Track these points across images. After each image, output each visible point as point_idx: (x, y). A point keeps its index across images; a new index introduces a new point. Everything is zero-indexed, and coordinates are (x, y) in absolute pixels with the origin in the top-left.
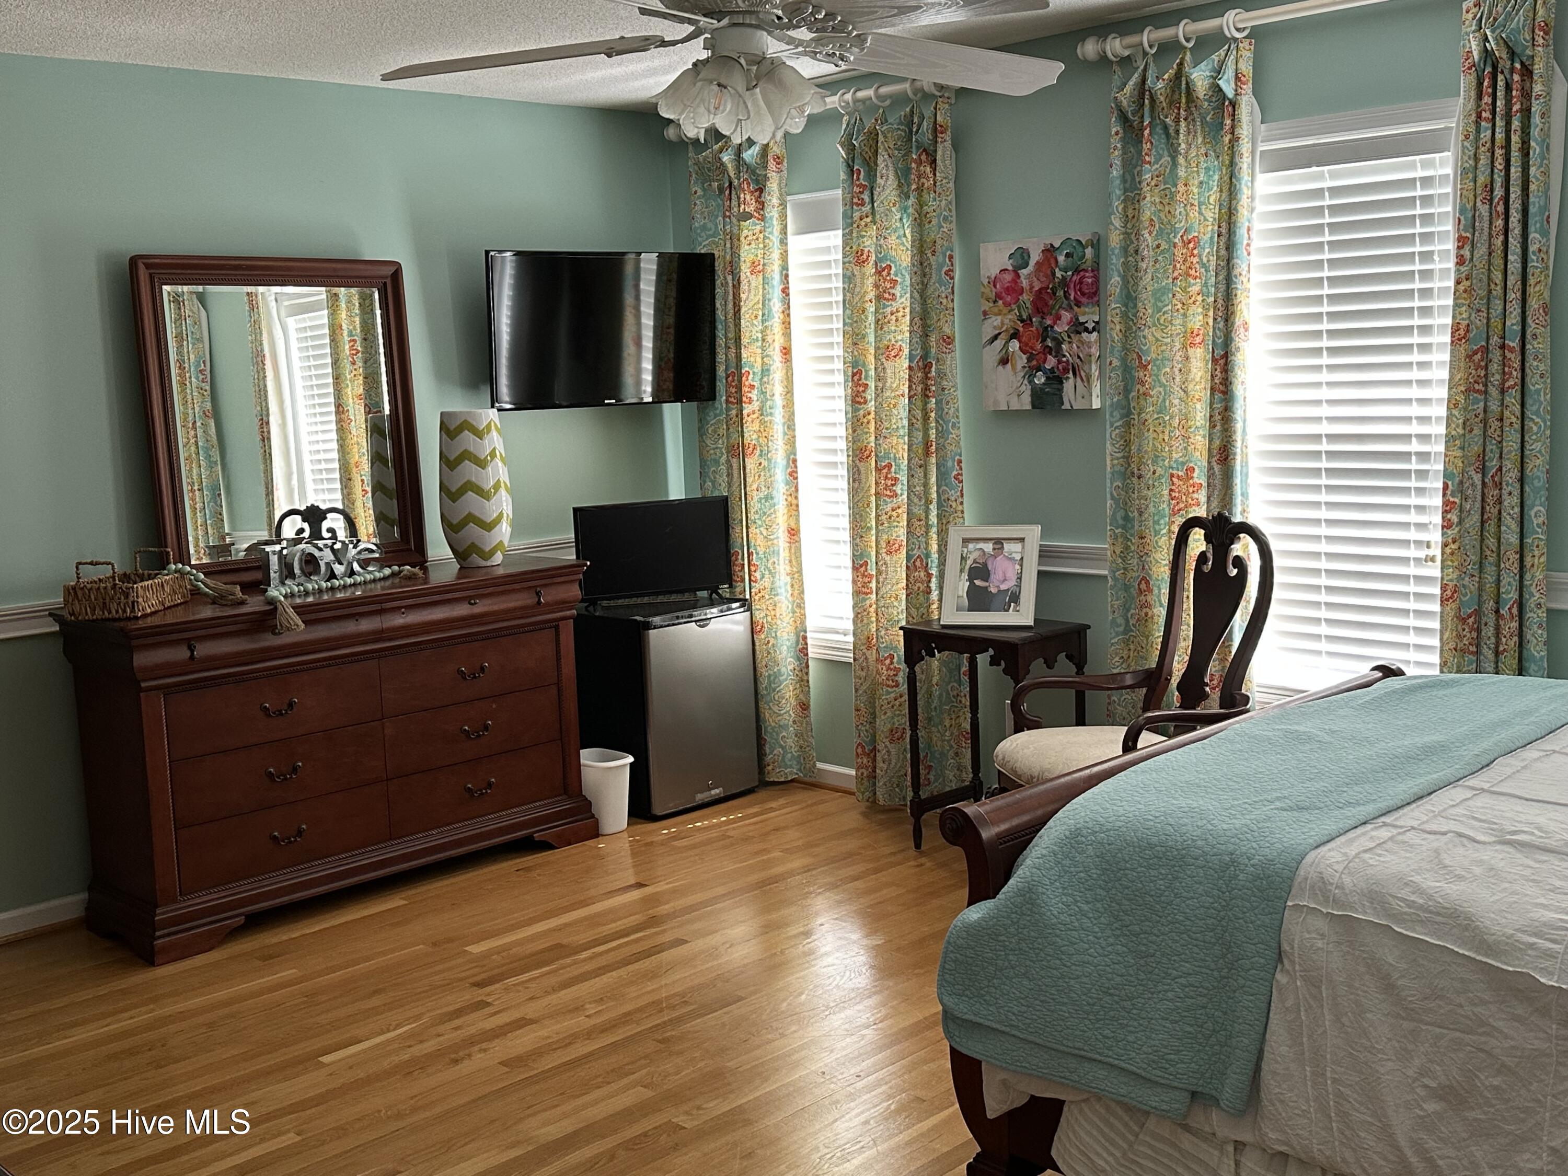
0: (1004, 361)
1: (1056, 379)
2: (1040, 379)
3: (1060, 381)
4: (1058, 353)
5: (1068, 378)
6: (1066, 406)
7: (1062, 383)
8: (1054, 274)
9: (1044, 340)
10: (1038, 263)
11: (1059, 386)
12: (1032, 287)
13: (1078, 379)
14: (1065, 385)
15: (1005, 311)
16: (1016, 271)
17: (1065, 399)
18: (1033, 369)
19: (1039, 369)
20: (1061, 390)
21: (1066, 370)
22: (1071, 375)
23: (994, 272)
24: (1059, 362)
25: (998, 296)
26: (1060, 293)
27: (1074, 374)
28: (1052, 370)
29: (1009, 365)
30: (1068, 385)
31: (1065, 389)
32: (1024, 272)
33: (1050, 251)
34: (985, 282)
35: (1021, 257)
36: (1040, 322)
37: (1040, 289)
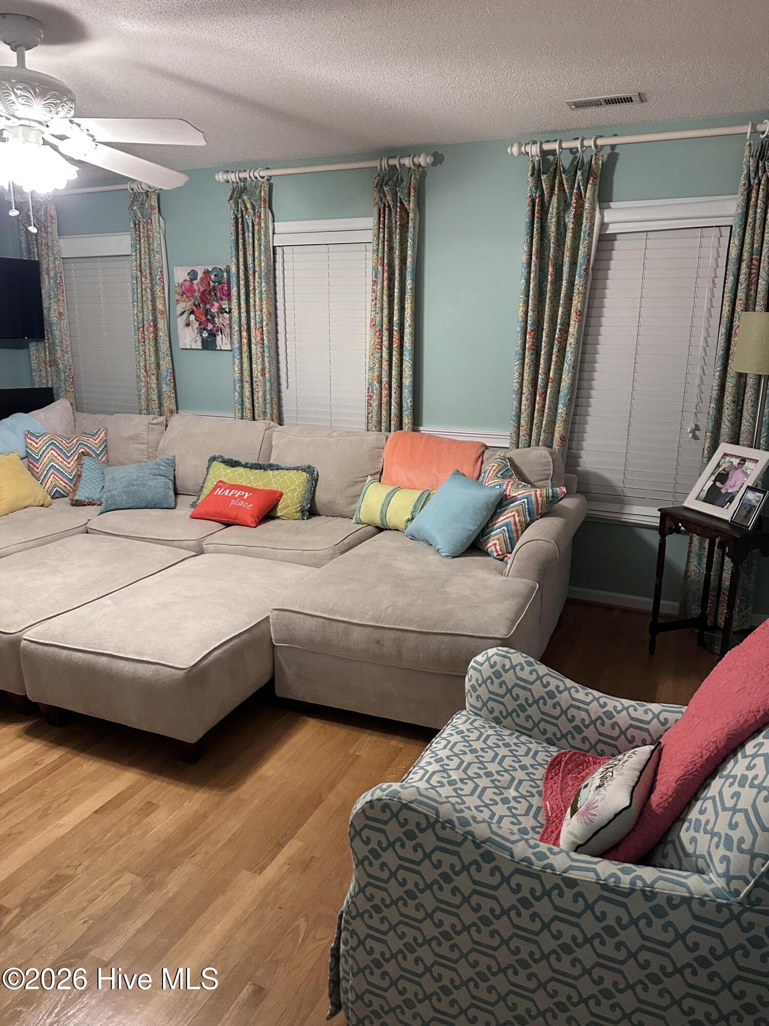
0: (188, 325)
1: (213, 335)
2: (205, 334)
3: (215, 336)
4: (213, 323)
5: (218, 335)
6: (218, 348)
8: (209, 284)
9: (206, 316)
10: (201, 278)
11: (215, 338)
12: (199, 290)
13: (222, 335)
14: (217, 338)
15: (187, 300)
16: (192, 280)
17: (218, 345)
18: (201, 330)
19: (205, 330)
20: (215, 340)
21: (217, 331)
22: (219, 333)
23: (181, 281)
24: (214, 327)
25: (183, 294)
26: (213, 293)
27: (221, 333)
28: (211, 330)
29: (190, 327)
30: (219, 338)
31: (217, 340)
32: (195, 282)
33: (207, 272)
34: (177, 285)
35: (193, 275)
36: (204, 307)
37: (203, 291)
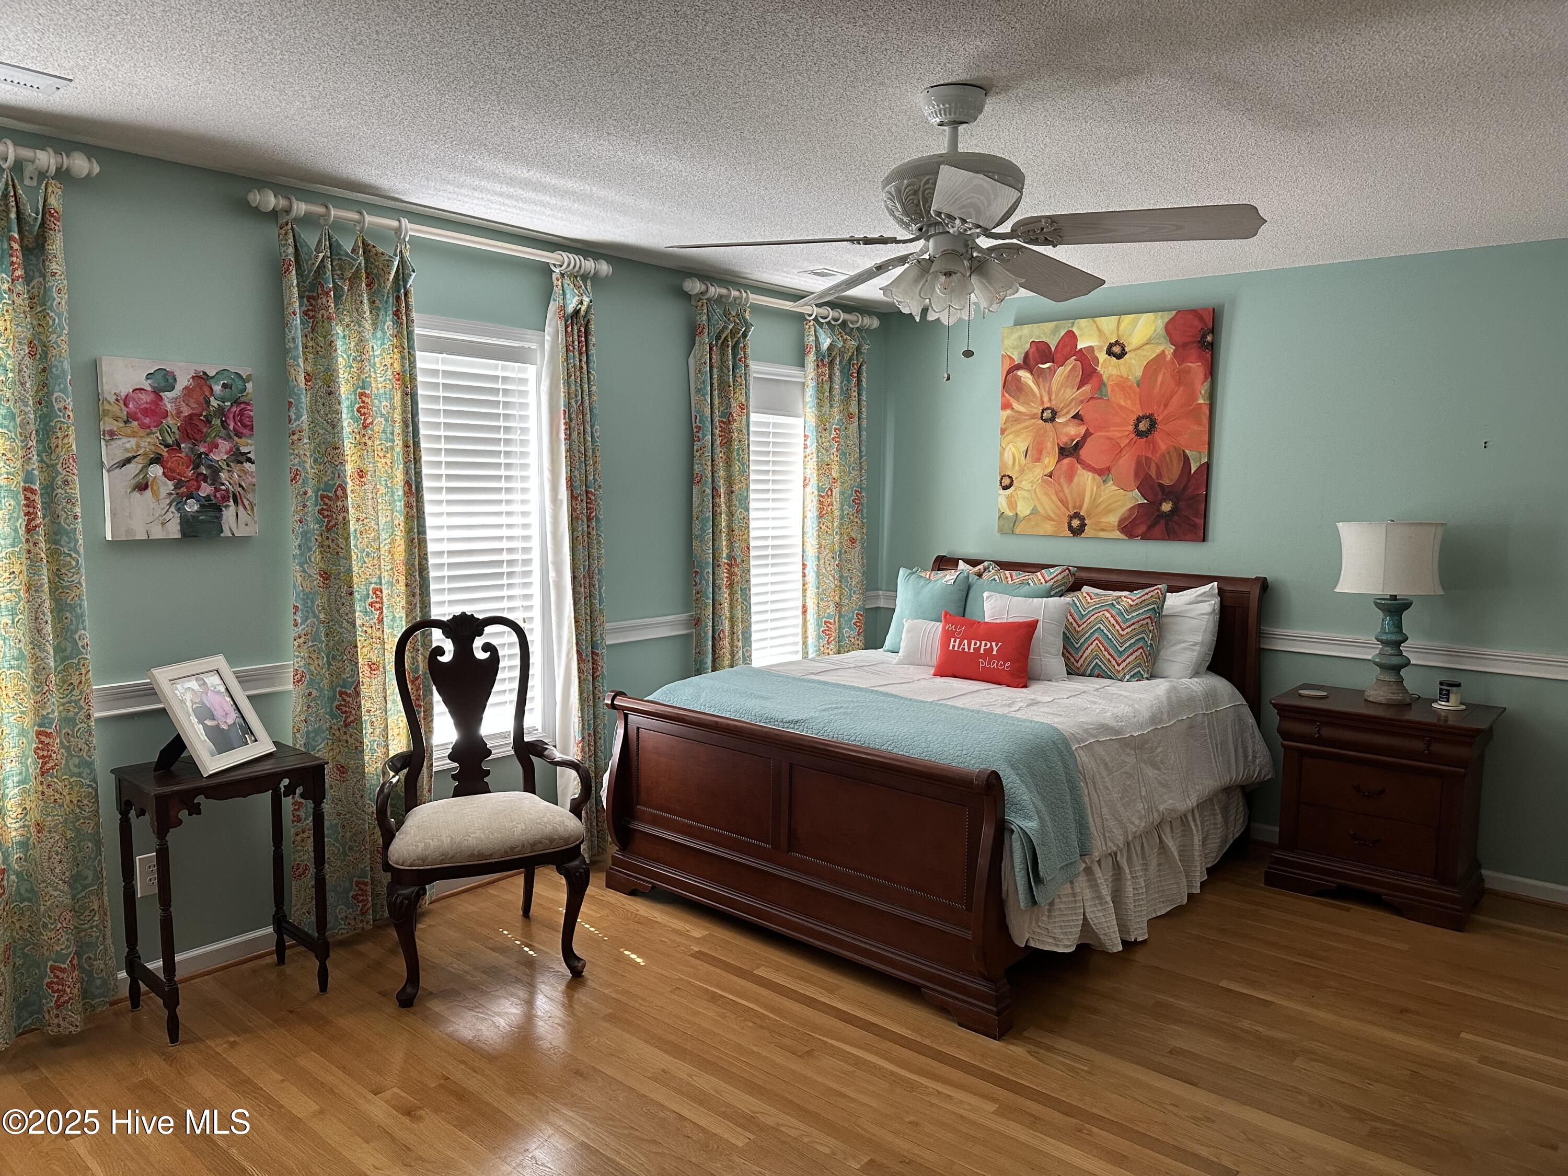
0: (142, 487)
1: (213, 507)
2: (192, 507)
3: (218, 509)
4: (215, 481)
5: (227, 507)
6: (226, 533)
7: (221, 510)
8: (208, 402)
9: (196, 467)
10: (186, 388)
11: (217, 514)
12: (179, 412)
13: (241, 508)
14: (225, 513)
15: (142, 433)
16: (157, 393)
17: (225, 527)
18: (181, 496)
19: (190, 496)
20: (219, 518)
21: (225, 498)
22: (231, 503)
23: (125, 389)
24: (217, 490)
25: (130, 417)
26: (217, 422)
27: (236, 502)
28: (208, 498)
29: (149, 491)
30: (229, 514)
31: (224, 517)
32: (167, 396)
33: (202, 379)
34: (112, 399)
35: (164, 380)
36: (192, 450)
37: (191, 416)
